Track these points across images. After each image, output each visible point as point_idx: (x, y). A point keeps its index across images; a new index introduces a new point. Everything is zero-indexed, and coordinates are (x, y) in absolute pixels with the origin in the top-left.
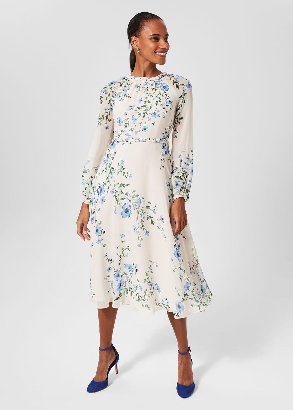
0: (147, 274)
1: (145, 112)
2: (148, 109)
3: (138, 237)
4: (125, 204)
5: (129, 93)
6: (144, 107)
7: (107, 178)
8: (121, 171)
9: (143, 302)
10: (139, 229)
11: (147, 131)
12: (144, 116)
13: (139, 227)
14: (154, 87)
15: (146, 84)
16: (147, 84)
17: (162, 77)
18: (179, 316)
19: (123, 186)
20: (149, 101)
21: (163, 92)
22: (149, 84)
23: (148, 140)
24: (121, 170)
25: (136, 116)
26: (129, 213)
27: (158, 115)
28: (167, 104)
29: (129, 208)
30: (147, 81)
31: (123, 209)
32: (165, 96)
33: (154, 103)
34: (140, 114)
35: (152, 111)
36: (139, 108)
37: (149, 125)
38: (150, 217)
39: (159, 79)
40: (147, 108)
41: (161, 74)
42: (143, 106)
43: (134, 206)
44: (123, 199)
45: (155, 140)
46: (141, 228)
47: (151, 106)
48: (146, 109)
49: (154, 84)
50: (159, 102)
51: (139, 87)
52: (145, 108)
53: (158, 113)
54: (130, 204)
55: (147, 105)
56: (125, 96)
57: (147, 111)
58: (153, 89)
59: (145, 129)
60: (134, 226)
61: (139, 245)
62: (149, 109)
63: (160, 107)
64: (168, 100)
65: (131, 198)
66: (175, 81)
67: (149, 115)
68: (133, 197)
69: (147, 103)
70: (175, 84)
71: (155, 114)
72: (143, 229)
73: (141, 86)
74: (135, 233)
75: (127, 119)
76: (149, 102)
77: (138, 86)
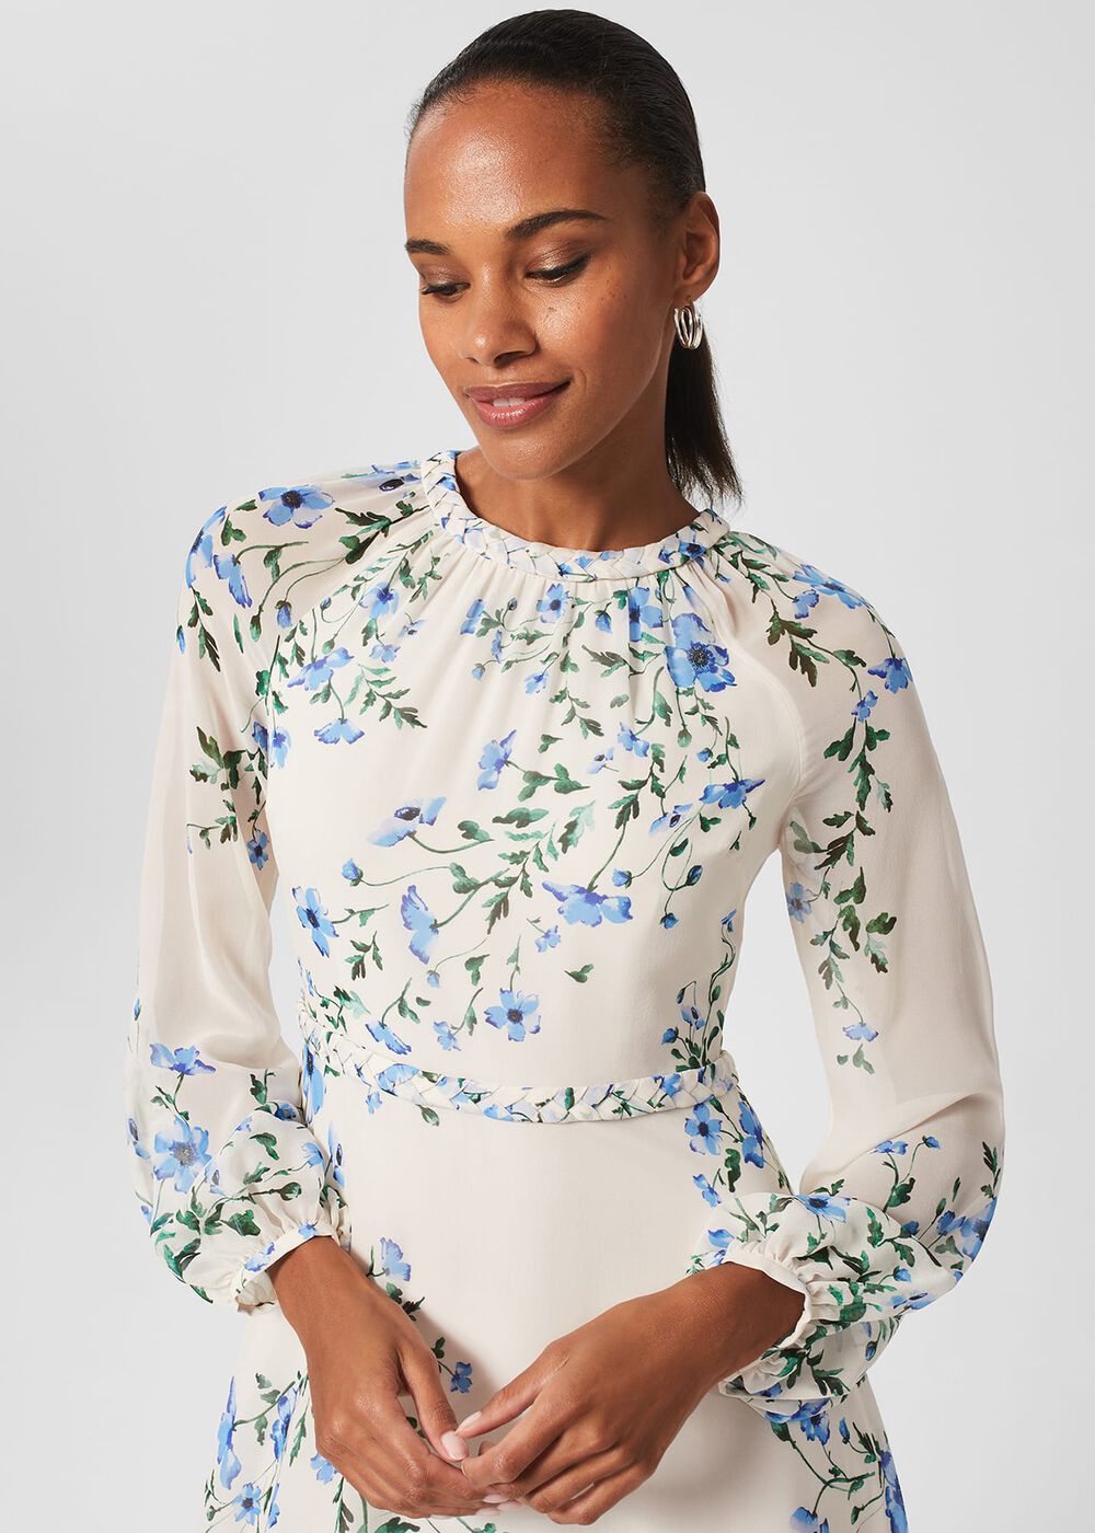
1: (515, 871)
2: (544, 849)
5: (408, 672)
6: (512, 827)
11: (529, 1036)
12: (500, 908)
14: (617, 639)
15: (556, 605)
16: (565, 606)
17: (685, 560)
20: (562, 771)
21: (688, 703)
22: (579, 609)
23: (558, 1107)
25: (439, 897)
27: (613, 904)
28: (710, 811)
30: (567, 584)
32: (702, 736)
33: (603, 793)
34: (467, 887)
35: (572, 870)
36: (469, 830)
37: (543, 982)
39: (661, 577)
40: (537, 835)
41: (686, 534)
42: (508, 820)
47: (571, 827)
48: (528, 846)
49: (619, 616)
50: (646, 796)
51: (493, 632)
52: (525, 837)
53: (623, 891)
55: (542, 814)
56: (370, 699)
57: (531, 867)
58: (610, 660)
59: (515, 1016)
62: (551, 848)
63: (644, 842)
64: (724, 775)
66: (788, 613)
67: (543, 904)
69: (546, 795)
70: (785, 639)
71: (590, 895)
73: (518, 622)
75: (365, 914)
76: (567, 787)
77: (488, 622)
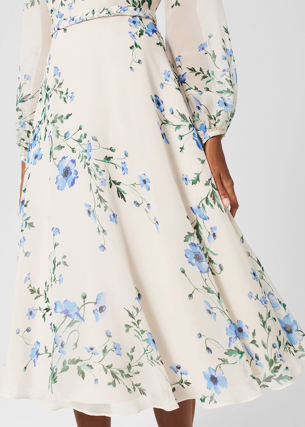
0: (129, 313)
3: (98, 228)
4: (64, 158)
7: (43, 111)
8: (55, 90)
9: (128, 382)
10: (97, 209)
13: (96, 205)
18: (216, 402)
19: (59, 121)
24: (55, 87)
26: (73, 175)
29: (71, 166)
31: (59, 170)
38: (114, 182)
43: (82, 159)
44: (60, 147)
45: (105, 12)
46: (99, 206)
54: (75, 156)
60: (86, 205)
61: (103, 247)
65: (75, 144)
68: (80, 141)
72: (103, 208)
74: (90, 220)
